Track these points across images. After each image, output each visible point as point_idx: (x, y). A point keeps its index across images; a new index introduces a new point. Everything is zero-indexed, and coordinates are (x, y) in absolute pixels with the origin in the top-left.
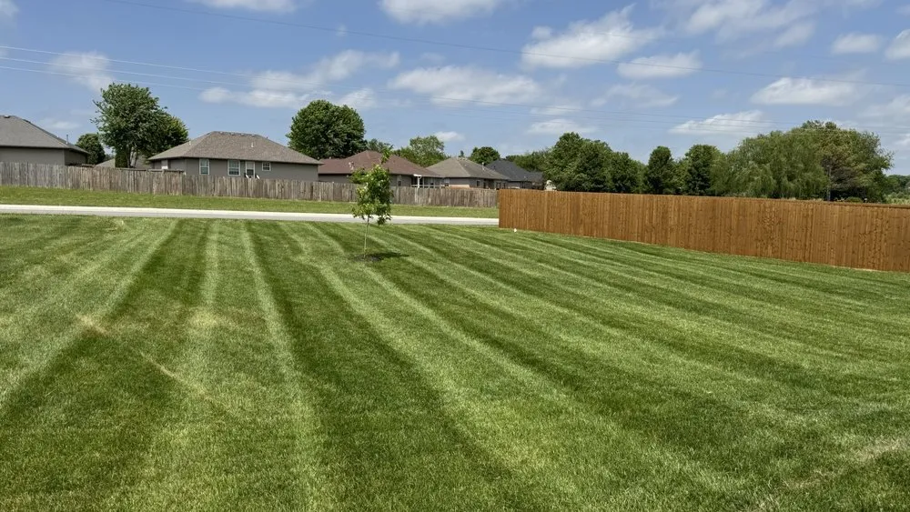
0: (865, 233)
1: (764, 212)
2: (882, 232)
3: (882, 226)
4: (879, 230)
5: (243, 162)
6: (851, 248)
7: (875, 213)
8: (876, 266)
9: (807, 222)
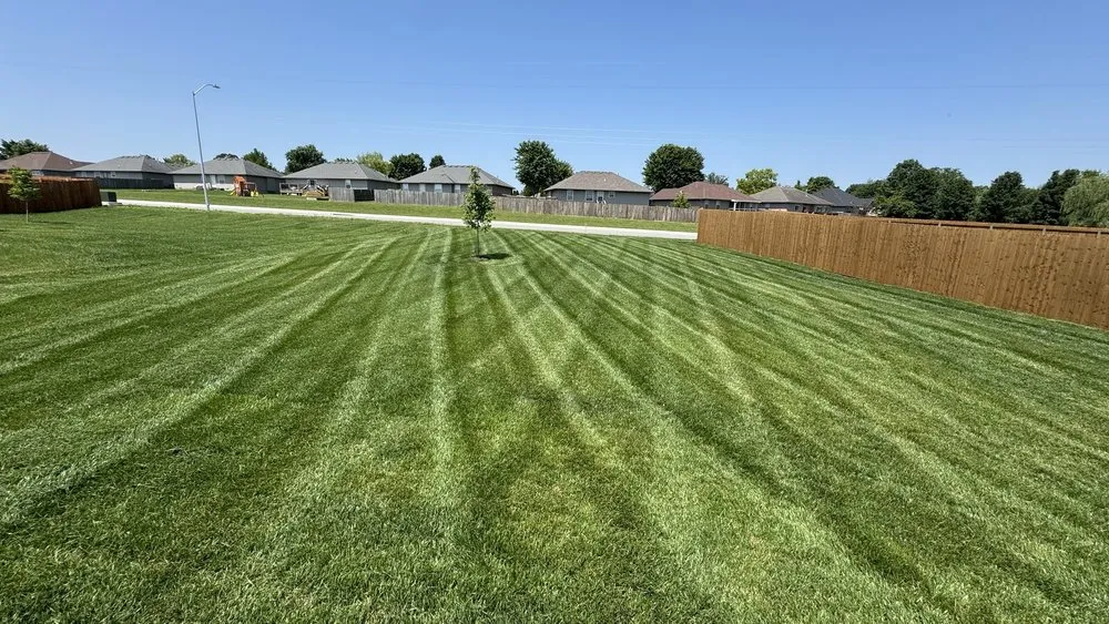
0: (1027, 267)
1: (911, 236)
2: (1051, 267)
3: (1054, 259)
4: (1048, 264)
5: (596, 191)
6: (1005, 285)
7: (1046, 242)
8: (1035, 309)
9: (957, 250)
